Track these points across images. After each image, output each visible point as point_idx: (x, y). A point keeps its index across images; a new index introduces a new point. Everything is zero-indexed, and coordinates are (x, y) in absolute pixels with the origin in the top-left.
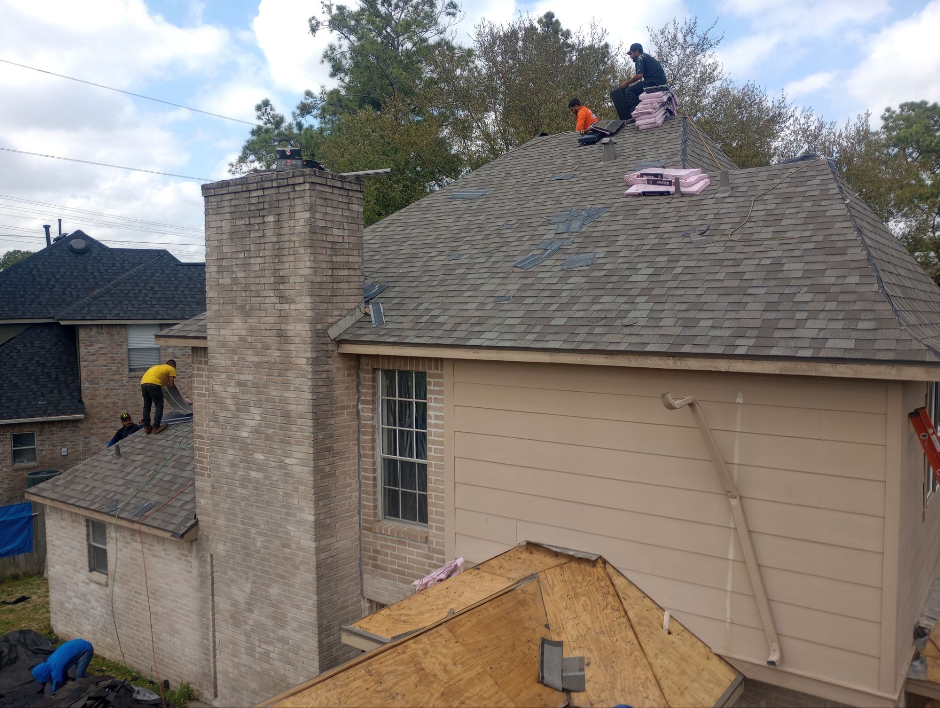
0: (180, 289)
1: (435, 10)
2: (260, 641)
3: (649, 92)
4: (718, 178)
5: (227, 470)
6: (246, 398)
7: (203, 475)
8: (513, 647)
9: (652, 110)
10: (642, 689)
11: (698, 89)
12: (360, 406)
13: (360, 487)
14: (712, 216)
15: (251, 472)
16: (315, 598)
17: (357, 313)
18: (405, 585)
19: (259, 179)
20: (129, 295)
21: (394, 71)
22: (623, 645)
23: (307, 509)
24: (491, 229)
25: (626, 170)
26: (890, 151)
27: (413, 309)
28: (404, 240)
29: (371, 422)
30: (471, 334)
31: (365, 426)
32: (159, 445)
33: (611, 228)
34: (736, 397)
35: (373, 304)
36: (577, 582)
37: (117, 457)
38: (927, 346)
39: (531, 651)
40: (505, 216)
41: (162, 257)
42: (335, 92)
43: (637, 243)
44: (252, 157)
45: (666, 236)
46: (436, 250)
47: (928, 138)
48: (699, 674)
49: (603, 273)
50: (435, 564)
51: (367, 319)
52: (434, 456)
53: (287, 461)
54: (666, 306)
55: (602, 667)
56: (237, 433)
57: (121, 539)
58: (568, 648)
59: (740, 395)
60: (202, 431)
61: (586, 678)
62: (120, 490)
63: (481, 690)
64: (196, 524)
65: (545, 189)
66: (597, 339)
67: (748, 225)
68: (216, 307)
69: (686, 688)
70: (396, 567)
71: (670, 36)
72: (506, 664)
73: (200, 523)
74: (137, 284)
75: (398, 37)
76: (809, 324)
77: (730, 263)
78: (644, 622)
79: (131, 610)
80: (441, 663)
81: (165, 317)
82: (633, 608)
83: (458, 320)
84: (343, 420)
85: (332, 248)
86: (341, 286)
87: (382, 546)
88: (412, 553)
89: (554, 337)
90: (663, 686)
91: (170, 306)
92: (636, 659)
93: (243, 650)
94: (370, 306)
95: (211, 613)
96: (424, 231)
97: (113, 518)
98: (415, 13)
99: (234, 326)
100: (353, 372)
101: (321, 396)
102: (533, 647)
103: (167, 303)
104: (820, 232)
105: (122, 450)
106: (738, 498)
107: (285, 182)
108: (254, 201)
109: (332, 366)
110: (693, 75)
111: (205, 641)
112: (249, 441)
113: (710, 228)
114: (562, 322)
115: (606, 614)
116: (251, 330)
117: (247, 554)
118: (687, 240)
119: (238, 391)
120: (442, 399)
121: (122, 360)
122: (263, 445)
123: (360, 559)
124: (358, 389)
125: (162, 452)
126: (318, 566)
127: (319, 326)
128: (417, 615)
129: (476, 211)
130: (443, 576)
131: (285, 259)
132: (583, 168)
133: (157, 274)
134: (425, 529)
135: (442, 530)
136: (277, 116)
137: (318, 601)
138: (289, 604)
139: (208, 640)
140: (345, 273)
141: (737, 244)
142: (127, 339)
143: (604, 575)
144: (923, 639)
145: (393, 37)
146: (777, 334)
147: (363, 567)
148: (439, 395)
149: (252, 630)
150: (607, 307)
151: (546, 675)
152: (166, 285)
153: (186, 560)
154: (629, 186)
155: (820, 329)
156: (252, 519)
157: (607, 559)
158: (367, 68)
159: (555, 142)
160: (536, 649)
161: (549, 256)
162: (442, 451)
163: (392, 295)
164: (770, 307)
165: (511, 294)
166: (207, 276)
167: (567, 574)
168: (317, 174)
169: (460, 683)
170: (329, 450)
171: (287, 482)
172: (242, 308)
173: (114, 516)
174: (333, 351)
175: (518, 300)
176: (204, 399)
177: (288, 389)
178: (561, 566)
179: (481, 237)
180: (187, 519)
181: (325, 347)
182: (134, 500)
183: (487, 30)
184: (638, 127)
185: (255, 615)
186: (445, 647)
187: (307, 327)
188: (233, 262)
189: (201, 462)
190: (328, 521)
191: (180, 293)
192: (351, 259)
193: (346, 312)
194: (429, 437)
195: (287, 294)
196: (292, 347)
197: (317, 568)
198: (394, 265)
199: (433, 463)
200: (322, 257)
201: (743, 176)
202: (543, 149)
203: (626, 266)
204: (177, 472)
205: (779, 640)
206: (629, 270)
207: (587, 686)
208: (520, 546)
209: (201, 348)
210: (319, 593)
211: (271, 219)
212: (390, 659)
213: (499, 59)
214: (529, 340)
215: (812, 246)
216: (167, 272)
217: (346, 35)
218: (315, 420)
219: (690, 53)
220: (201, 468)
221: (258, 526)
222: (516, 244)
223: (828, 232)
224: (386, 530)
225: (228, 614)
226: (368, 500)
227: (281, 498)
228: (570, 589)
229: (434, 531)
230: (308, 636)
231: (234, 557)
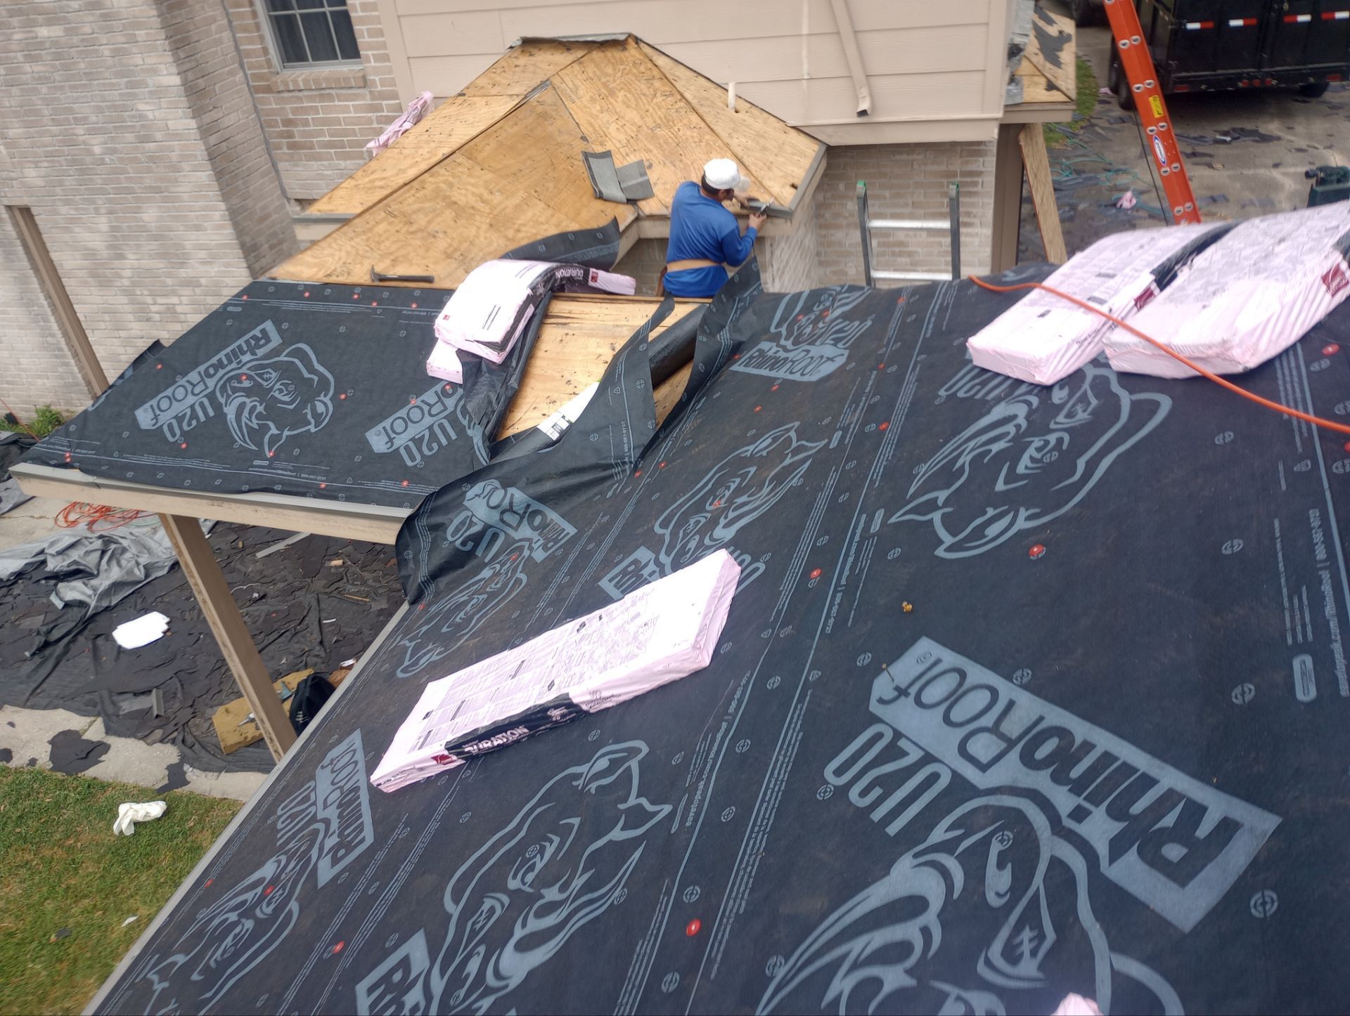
2: (153, 295)
8: (553, 166)
13: (230, 22)
15: (37, 29)
16: (222, 206)
22: (688, 133)
23: (162, 66)
36: (607, 75)
39: (575, 167)
48: (781, 148)
50: (388, 116)
55: (668, 164)
58: (619, 157)
61: (652, 182)
63: (534, 215)
69: (772, 163)
70: (327, 138)
72: (551, 185)
78: (705, 103)
80: (473, 193)
82: (688, 89)
87: (295, 111)
88: (346, 110)
90: (747, 164)
92: (708, 144)
93: (131, 317)
102: (576, 162)
115: (657, 104)
117: (82, 172)
123: (267, 142)
126: (212, 158)
128: (397, 174)
130: (408, 125)
134: (357, 67)
135: (386, 58)
137: (227, 210)
138: (181, 228)
139: (53, 336)
143: (641, 59)
144: (1017, 58)
147: (273, 152)
149: (134, 285)
151: (603, 190)
156: (70, 110)
157: (640, 35)
160: (580, 165)
167: (591, 69)
169: (507, 211)
171: (110, 31)
178: (578, 61)
185: (131, 260)
186: (470, 176)
190: (202, 83)
197: (211, 160)
205: (868, 83)
207: (655, 190)
208: (513, 49)
210: (225, 197)
212: (410, 197)
221: (86, 119)
224: (295, 83)
225: (83, 273)
226: (251, 41)
227: (110, 61)
228: (600, 86)
229: (373, 64)
230: (228, 265)
231: (61, 184)
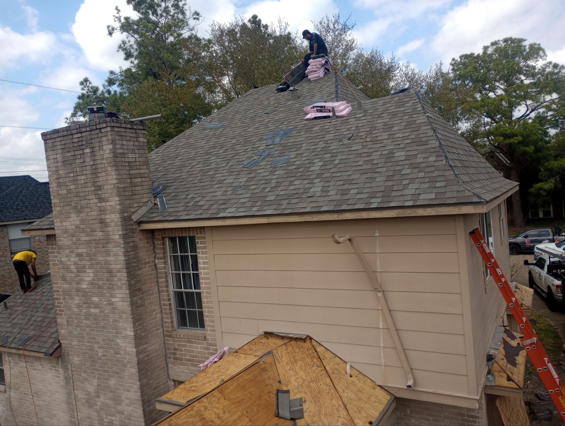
0: (40, 199)
1: (186, 17)
2: (106, 414)
3: (314, 58)
4: (356, 106)
5: (76, 310)
6: (83, 263)
7: (61, 315)
8: (260, 397)
9: (317, 69)
10: (336, 412)
11: (344, 55)
12: (157, 261)
13: (161, 311)
14: (354, 128)
15: (91, 309)
16: (138, 383)
17: (149, 204)
18: (194, 368)
19: (77, 126)
20: (7, 206)
21: (164, 55)
22: (324, 387)
23: (129, 328)
24: (228, 146)
25: (304, 105)
26: (457, 82)
27: (184, 199)
28: (176, 157)
29: (164, 270)
30: (220, 210)
31: (161, 273)
32: (32, 299)
33: (298, 140)
34: (375, 233)
35: (159, 198)
36: (295, 352)
37: (6, 309)
38: (473, 193)
39: (271, 398)
40: (236, 137)
41: (27, 180)
42: (129, 70)
43: (313, 147)
44: (80, 113)
45: (329, 142)
46: (196, 161)
47: (477, 74)
48: (369, 398)
49: (294, 167)
50: (211, 352)
51: (156, 207)
52: (205, 287)
53: (113, 300)
54: (331, 184)
55: (313, 402)
56: (80, 286)
57: (12, 361)
58: (293, 394)
59: (377, 231)
60: (58, 287)
61: (304, 410)
62: (9, 330)
64: (60, 346)
65: (258, 120)
66: (293, 206)
67: (374, 132)
68: (59, 209)
69: (362, 408)
70: (188, 358)
71: (325, 25)
72: (256, 408)
73: (63, 345)
74: (11, 199)
75: (165, 34)
76: (410, 186)
77: (366, 155)
78: (336, 372)
79: (23, 405)
80: (215, 413)
81: (32, 218)
82: (329, 364)
83: (211, 203)
84: (146, 271)
85: (129, 166)
86: (137, 188)
87: (178, 345)
88: (197, 348)
89: (269, 207)
90: (348, 408)
91: (35, 210)
92: (332, 395)
94: (158, 199)
95: (74, 401)
96: (188, 150)
97: (6, 348)
98: (173, 20)
99: (72, 219)
100: (150, 240)
101: (131, 257)
102: (272, 395)
103: (32, 209)
104: (414, 133)
105: (8, 305)
106: (381, 292)
107: (94, 127)
108: (76, 140)
109: (136, 238)
110: (341, 47)
111: (73, 419)
112: (87, 290)
113: (354, 135)
114: (272, 198)
115: (313, 370)
116: (83, 221)
117: (93, 361)
118: (341, 143)
119: (77, 260)
120: (206, 252)
121: (5, 247)
122: (97, 291)
123: (166, 355)
124: (154, 251)
125: (34, 303)
126: (139, 363)
127: (126, 215)
128: (201, 385)
129: (219, 136)
130: (216, 359)
131: (99, 175)
132: (280, 106)
133: (24, 191)
134: (204, 332)
135: (214, 331)
136: (94, 87)
137: (140, 385)
138: (122, 390)
139: (74, 418)
140: (139, 180)
141: (369, 143)
142: (7, 234)
143: (311, 347)
144: (492, 362)
145: (161, 34)
146: (394, 194)
147: (168, 360)
148: (204, 249)
149: (101, 409)
150: (298, 187)
151: (280, 412)
152: (31, 198)
153: (55, 370)
154: (307, 114)
155: (416, 189)
156: (94, 338)
157: (312, 337)
158: (147, 54)
159: (263, 91)
160: (274, 396)
161: (263, 159)
162: (209, 284)
163: (170, 191)
164: (389, 178)
165: (242, 184)
166: (51, 190)
167: (290, 349)
168: (115, 121)
169: (228, 423)
170: (139, 290)
171: (114, 313)
172: (76, 207)
173: (6, 347)
174: (136, 229)
175: (246, 187)
176: (57, 267)
177: (109, 255)
178: (285, 344)
179: (222, 151)
180: (54, 343)
181: (131, 227)
182: (19, 335)
183: (217, 27)
184: (310, 79)
185: (102, 399)
186: (217, 403)
187: (118, 216)
188: (67, 180)
189: (59, 307)
190: (143, 334)
191: (41, 201)
192: (142, 171)
193: (142, 204)
194: (200, 276)
195: (104, 196)
196: (110, 229)
197: (138, 364)
198: (171, 173)
199: (205, 291)
200: (123, 172)
201: (370, 104)
202: (256, 96)
203: (307, 162)
204: (45, 315)
205: (412, 372)
206: (309, 164)
207: (305, 414)
208: (261, 335)
209: (52, 235)
210: (140, 380)
211: (88, 150)
212: (183, 415)
213: (227, 44)
214: (254, 211)
215: (409, 141)
216: (30, 189)
217: (132, 35)
218: (129, 272)
219: (338, 34)
220: (60, 311)
221: (99, 342)
222: (243, 153)
223: (417, 133)
224: (180, 335)
225: (84, 400)
226: (167, 318)
227: (112, 324)
228: (292, 357)
229: (209, 332)
230: (136, 408)
231: (85, 364)
